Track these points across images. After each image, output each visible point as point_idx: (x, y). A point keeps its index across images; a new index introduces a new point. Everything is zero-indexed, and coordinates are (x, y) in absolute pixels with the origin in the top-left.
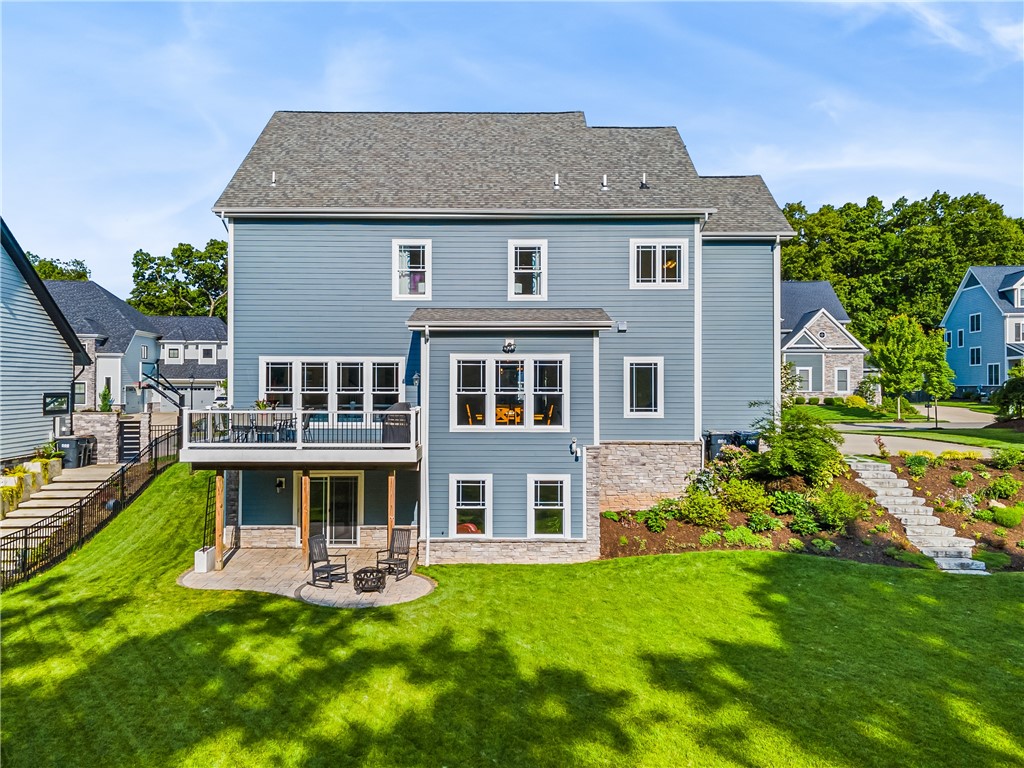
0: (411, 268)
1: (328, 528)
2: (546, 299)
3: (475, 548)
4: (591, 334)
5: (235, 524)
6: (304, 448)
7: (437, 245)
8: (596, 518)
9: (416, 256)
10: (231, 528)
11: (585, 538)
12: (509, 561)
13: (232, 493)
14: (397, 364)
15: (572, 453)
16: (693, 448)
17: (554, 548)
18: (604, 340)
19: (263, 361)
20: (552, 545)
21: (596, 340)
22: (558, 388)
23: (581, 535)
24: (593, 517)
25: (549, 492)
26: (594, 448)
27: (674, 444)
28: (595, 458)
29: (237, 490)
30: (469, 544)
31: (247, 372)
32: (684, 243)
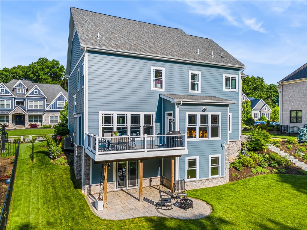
0: (156, 78)
1: (127, 181)
2: (200, 93)
3: (194, 183)
4: (227, 106)
5: (89, 184)
6: (148, 151)
7: (166, 70)
8: (228, 168)
9: (158, 74)
10: (87, 186)
11: (225, 176)
12: (204, 187)
13: (88, 171)
14: (152, 115)
15: (222, 147)
16: (239, 142)
17: (217, 180)
18: (231, 108)
19: (101, 113)
20: (216, 179)
21: (228, 108)
22: (218, 124)
23: (224, 175)
24: (227, 168)
25: (215, 161)
26: (228, 145)
27: (235, 141)
28: (228, 148)
29: (90, 169)
30: (192, 182)
31: (94, 118)
32: (236, 76)
